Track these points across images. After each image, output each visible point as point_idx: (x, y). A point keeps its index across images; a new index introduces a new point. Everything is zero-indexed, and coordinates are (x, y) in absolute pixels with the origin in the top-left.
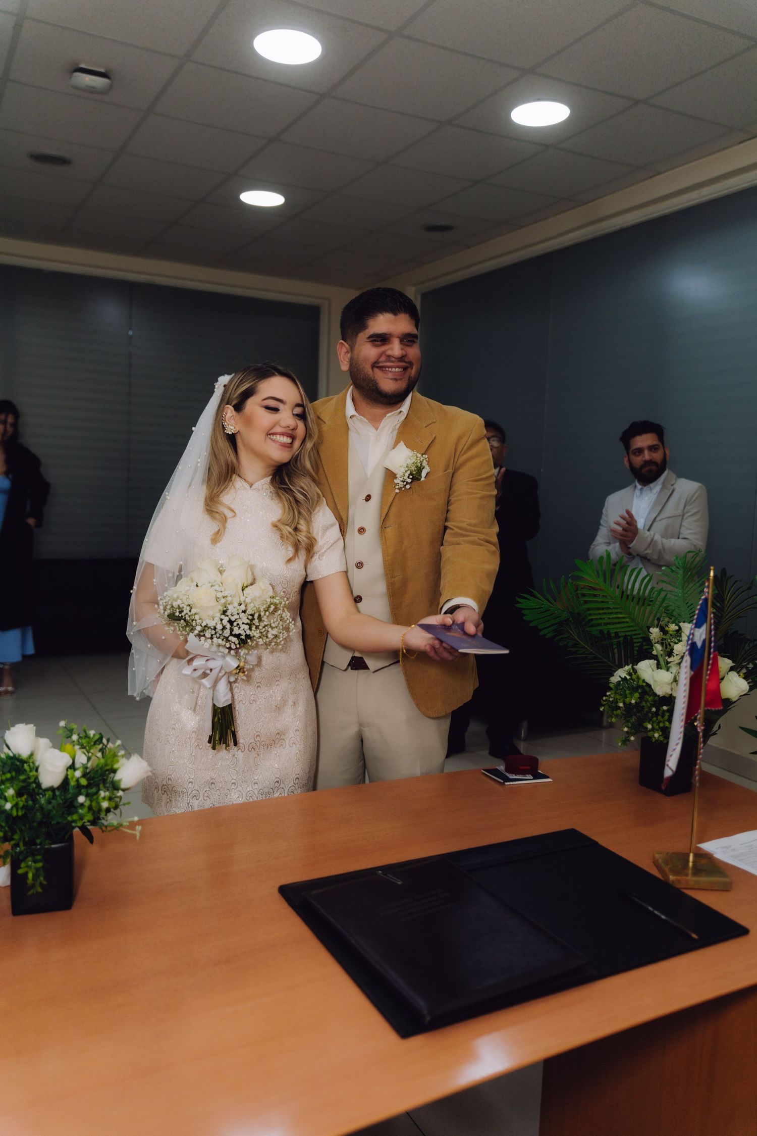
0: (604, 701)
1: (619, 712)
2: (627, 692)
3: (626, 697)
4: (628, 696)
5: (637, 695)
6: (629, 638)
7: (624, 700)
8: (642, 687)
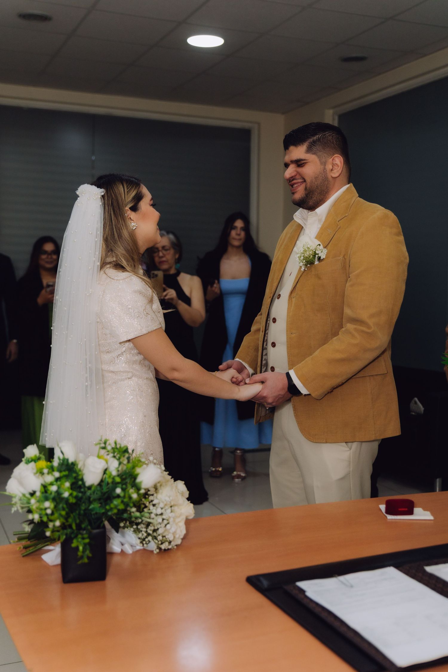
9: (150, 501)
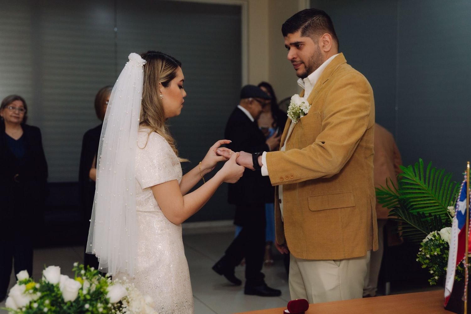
0: (419, 255)
1: (427, 261)
2: (432, 247)
3: (432, 251)
4: (433, 250)
5: (438, 249)
6: (438, 216)
7: (430, 253)
8: (443, 245)
9: (124, 312)
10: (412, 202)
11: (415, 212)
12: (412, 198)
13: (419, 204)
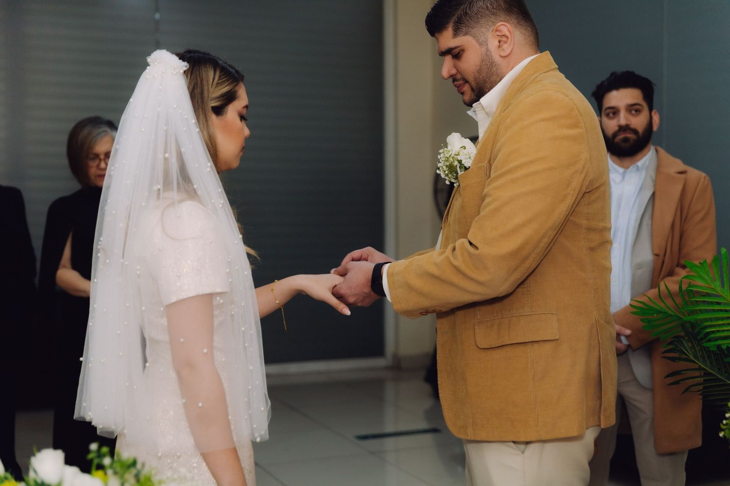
10: (706, 327)
11: (712, 346)
12: (707, 320)
13: (718, 331)
